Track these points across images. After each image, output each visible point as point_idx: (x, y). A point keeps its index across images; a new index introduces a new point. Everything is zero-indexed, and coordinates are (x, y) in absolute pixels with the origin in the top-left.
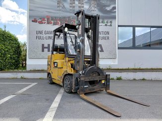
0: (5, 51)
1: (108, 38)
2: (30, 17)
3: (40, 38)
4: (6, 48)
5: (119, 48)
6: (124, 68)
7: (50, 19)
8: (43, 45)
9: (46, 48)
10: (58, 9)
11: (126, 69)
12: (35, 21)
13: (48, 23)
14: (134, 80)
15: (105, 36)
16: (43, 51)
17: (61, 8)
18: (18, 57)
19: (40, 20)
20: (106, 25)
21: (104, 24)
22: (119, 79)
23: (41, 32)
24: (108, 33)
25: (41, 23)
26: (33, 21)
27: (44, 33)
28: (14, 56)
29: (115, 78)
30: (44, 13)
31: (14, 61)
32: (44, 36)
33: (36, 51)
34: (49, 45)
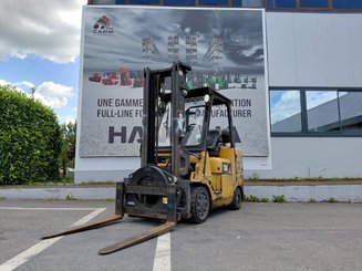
0: (30, 142)
1: (249, 113)
2: (86, 70)
3: (106, 114)
4: (33, 135)
5: (273, 135)
6: (287, 177)
7: (128, 74)
8: (112, 129)
9: (117, 134)
10: (144, 54)
11: (290, 181)
12: (95, 79)
13: (123, 83)
14: (312, 201)
15: (242, 108)
16: (111, 141)
17: (149, 53)
18: (56, 156)
19: (106, 77)
20: (244, 87)
21: (240, 85)
22: (279, 200)
23: (107, 102)
24: (248, 103)
25: (108, 82)
26: (90, 79)
27: (113, 104)
28: (48, 153)
29: (271, 198)
30: (115, 62)
31: (46, 164)
32: (115, 109)
33: (97, 141)
34: (124, 129)
